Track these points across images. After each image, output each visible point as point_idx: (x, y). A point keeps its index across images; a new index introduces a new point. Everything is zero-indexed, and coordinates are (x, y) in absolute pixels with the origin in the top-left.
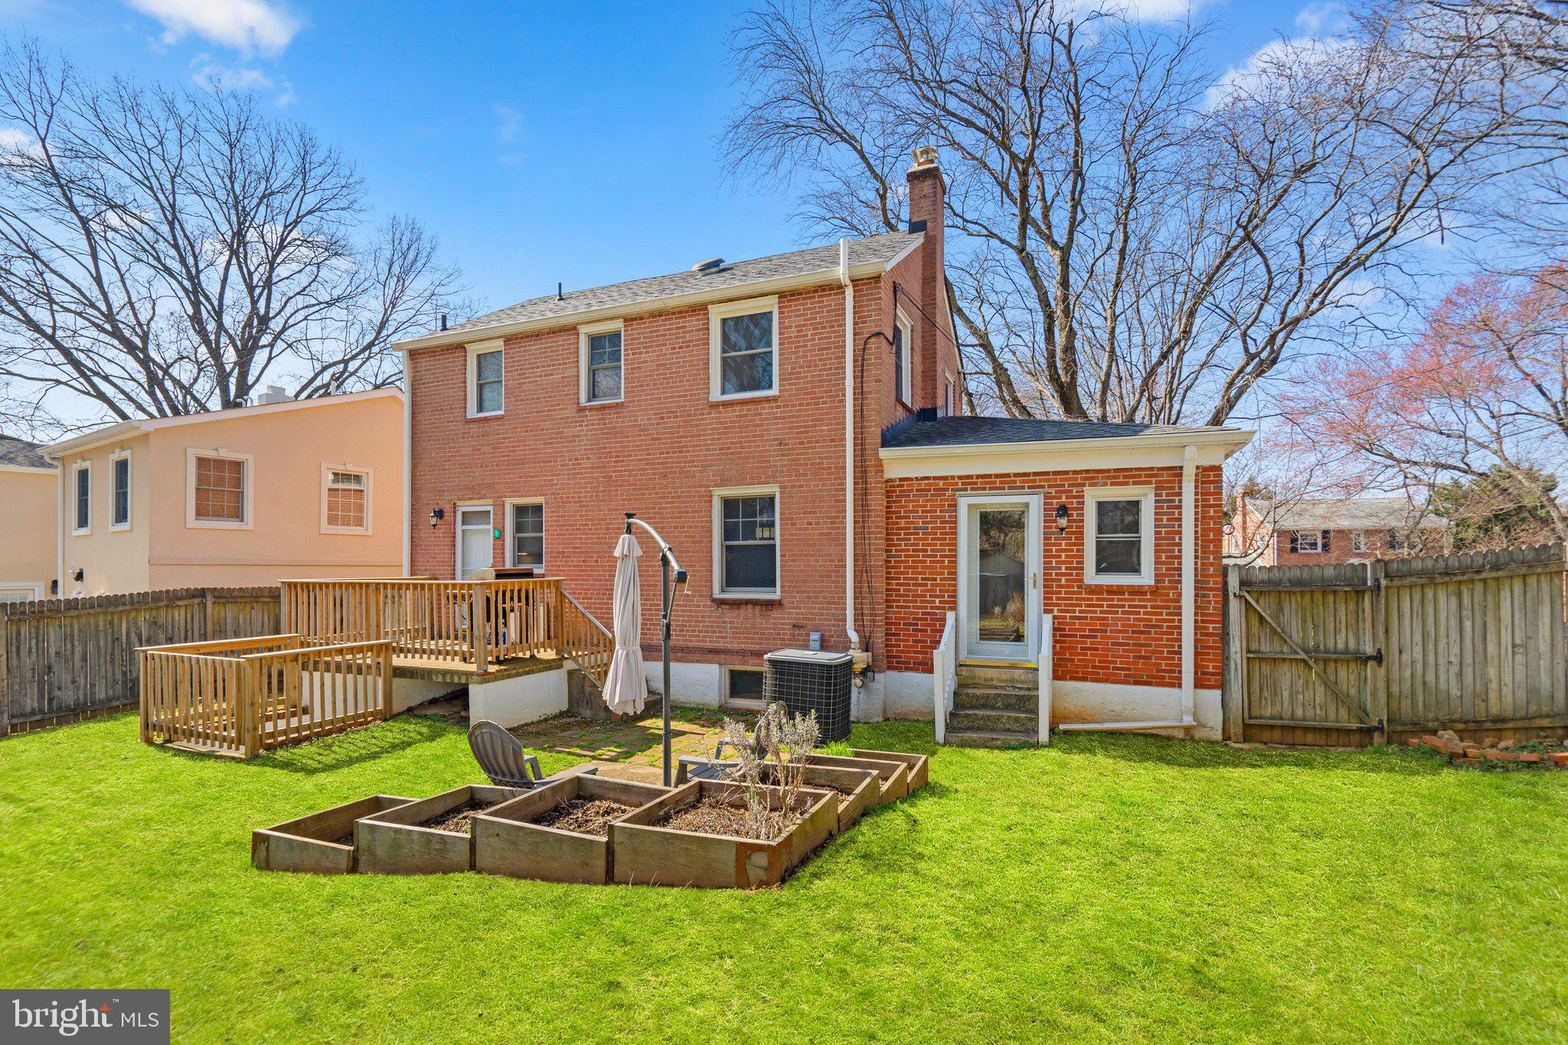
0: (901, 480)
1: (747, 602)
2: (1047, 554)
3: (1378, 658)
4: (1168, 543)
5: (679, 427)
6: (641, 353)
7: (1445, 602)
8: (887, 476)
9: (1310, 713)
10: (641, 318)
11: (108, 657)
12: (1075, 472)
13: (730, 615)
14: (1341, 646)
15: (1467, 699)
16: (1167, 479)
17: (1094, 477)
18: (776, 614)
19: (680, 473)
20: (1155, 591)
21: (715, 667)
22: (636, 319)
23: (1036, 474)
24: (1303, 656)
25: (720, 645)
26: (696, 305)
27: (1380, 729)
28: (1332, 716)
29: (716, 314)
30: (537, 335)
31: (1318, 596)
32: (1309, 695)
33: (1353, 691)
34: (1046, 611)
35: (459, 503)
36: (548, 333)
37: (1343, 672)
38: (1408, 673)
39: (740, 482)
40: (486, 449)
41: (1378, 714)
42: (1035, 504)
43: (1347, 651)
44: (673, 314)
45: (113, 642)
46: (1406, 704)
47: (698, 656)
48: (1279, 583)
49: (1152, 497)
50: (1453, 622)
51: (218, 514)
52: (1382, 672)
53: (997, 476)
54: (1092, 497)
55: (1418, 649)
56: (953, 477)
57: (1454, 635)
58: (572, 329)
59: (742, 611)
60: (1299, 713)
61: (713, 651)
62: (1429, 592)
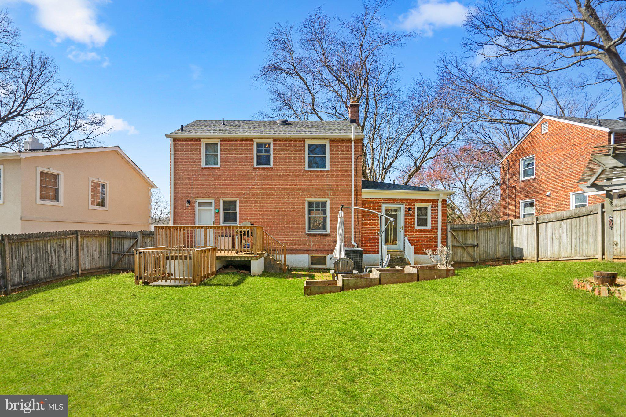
0: (366, 199)
1: (318, 234)
2: (406, 221)
3: (477, 246)
4: (434, 218)
5: (294, 177)
6: (280, 152)
7: (489, 232)
8: (362, 197)
9: (464, 260)
10: (280, 140)
11: (44, 260)
12: (413, 199)
13: (312, 239)
14: (470, 243)
15: (493, 254)
16: (434, 202)
17: (418, 201)
18: (328, 238)
19: (295, 192)
20: (431, 230)
21: (307, 255)
22: (278, 140)
23: (403, 199)
24: (463, 246)
25: (309, 248)
26: (301, 139)
27: (477, 262)
28: (468, 260)
29: (307, 142)
30: (236, 140)
31: (466, 231)
32: (464, 255)
33: (472, 254)
34: (405, 236)
35: (197, 199)
36: (241, 140)
37: (470, 250)
38: (482, 249)
39: (316, 197)
40: (212, 179)
41: (477, 259)
42: (403, 207)
43: (471, 244)
44: (292, 140)
45: (46, 254)
46: (482, 256)
47: (301, 252)
48: (458, 228)
49: (430, 207)
50: (491, 237)
51: (48, 198)
52: (478, 249)
53: (393, 199)
54: (417, 205)
55: (484, 243)
56: (381, 199)
57: (491, 240)
58: (252, 140)
59: (317, 237)
60: (462, 260)
61: (306, 250)
62: (486, 230)
